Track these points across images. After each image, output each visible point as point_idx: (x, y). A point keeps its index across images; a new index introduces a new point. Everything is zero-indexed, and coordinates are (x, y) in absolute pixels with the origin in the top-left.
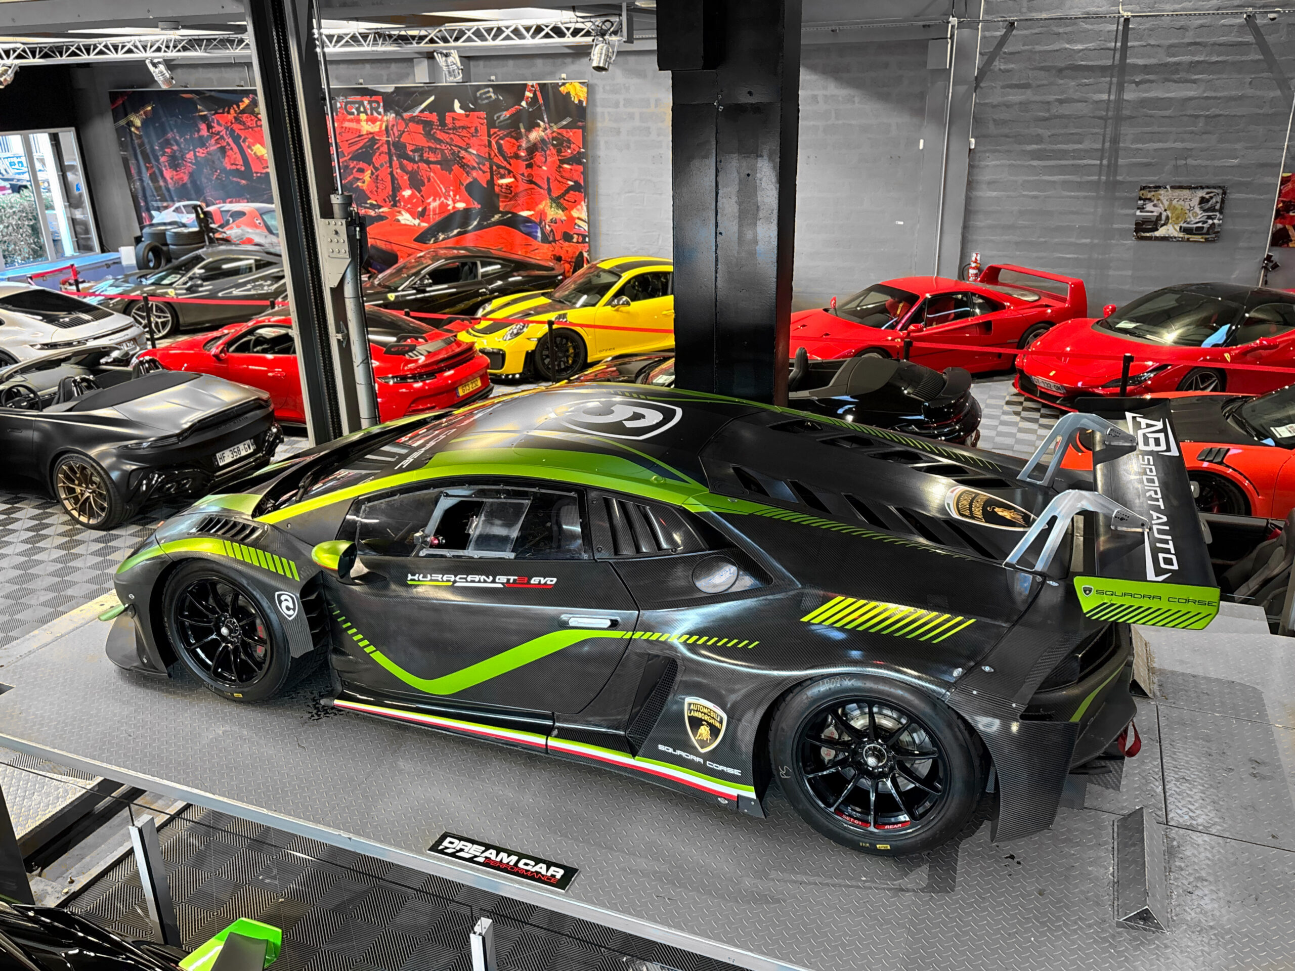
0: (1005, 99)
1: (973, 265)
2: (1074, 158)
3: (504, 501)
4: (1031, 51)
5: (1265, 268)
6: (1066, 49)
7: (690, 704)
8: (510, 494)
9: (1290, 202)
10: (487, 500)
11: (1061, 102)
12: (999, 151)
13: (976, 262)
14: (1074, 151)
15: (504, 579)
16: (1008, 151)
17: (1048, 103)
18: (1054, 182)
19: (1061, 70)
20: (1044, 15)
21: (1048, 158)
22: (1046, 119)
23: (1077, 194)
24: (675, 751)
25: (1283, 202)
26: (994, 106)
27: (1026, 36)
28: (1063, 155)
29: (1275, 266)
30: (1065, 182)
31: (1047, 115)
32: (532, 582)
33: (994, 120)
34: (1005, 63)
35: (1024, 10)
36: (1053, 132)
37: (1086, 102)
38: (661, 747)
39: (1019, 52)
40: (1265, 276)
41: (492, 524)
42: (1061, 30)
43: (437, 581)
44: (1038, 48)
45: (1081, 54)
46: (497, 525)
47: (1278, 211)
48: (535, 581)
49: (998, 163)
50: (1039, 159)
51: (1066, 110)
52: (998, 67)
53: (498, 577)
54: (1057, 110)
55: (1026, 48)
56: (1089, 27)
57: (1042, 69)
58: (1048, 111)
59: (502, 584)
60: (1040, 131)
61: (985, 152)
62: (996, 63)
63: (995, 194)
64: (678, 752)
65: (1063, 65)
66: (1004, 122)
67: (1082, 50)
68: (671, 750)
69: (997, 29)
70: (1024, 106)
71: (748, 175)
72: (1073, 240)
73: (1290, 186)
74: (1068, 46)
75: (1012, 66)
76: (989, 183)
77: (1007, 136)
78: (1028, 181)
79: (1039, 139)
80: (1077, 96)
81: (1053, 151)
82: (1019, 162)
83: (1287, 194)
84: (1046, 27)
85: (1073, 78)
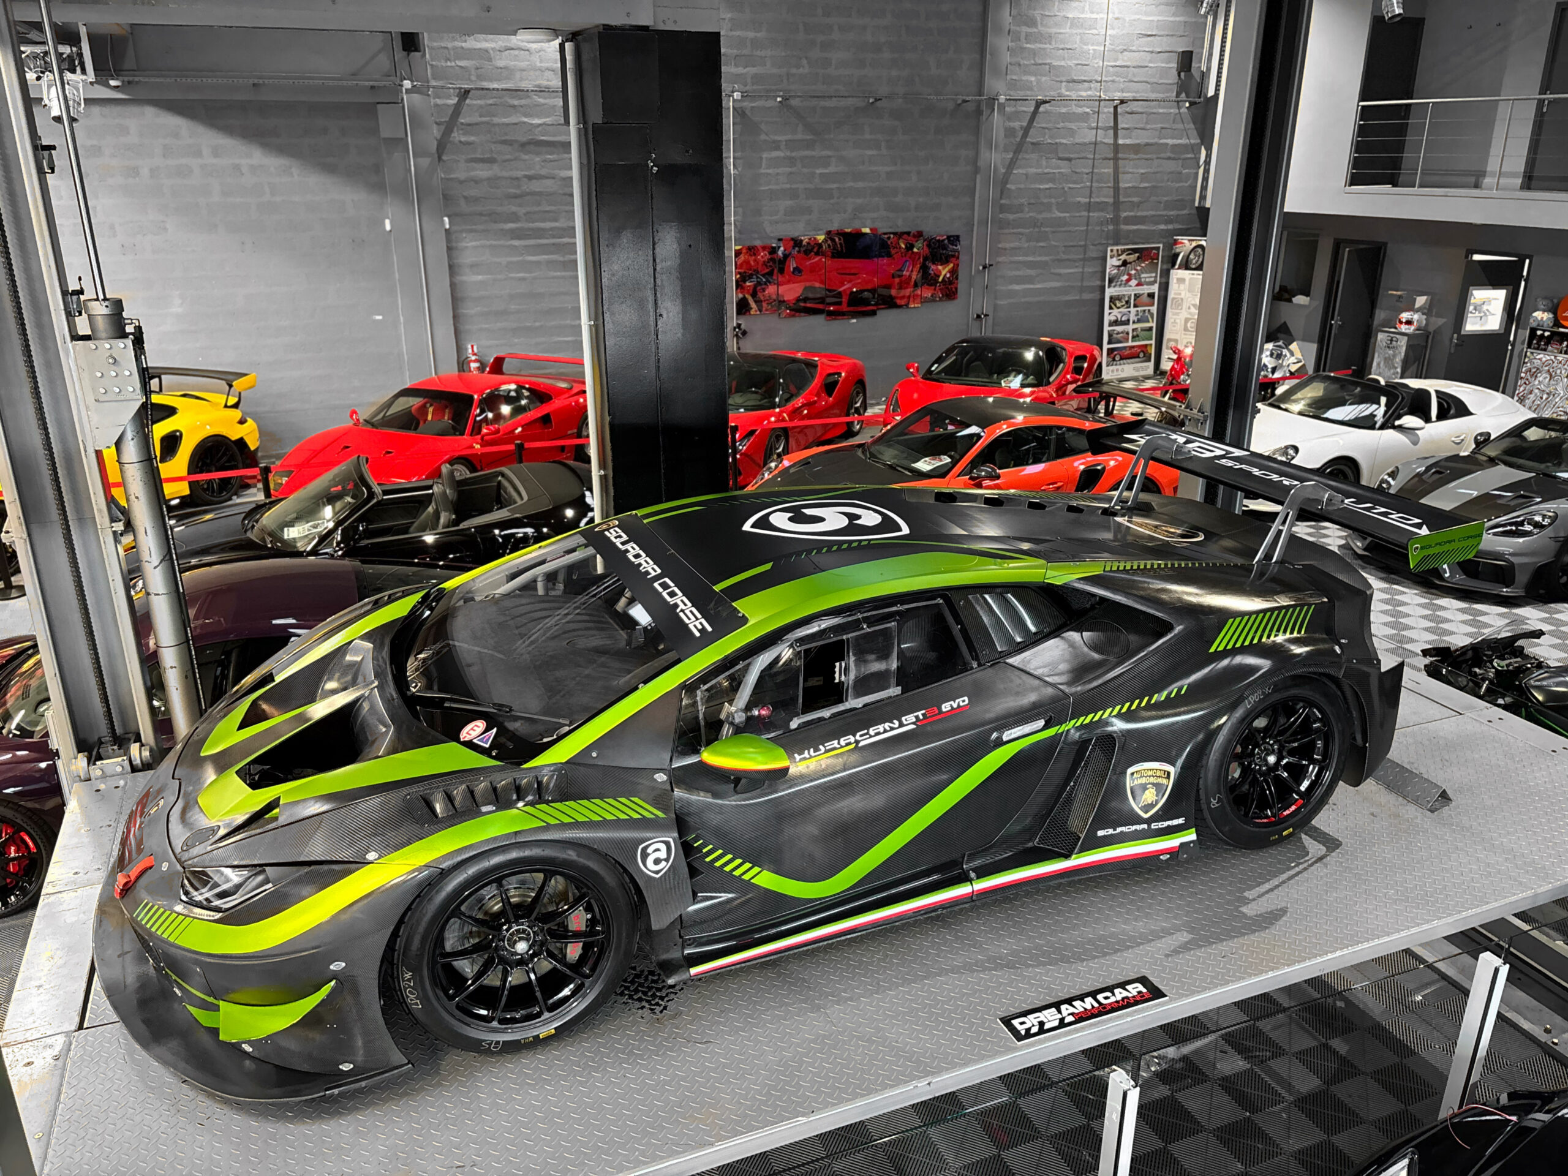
0: (473, 174)
1: (473, 358)
2: (554, 237)
3: (869, 630)
4: (487, 123)
5: (737, 335)
6: (525, 123)
7: (1133, 774)
8: (871, 622)
9: (745, 272)
10: (850, 636)
11: (530, 178)
12: (475, 231)
13: (475, 354)
14: (552, 229)
15: (911, 718)
16: (484, 231)
17: (517, 179)
18: (538, 263)
19: (523, 145)
20: (496, 86)
21: (528, 237)
22: (516, 197)
23: (563, 274)
24: (1115, 830)
25: (740, 273)
26: (461, 182)
27: (481, 106)
28: (540, 233)
29: (744, 333)
30: (549, 263)
31: (518, 192)
32: (944, 710)
33: (465, 198)
34: (464, 134)
35: (473, 78)
36: (529, 209)
37: (554, 178)
38: (1100, 833)
39: (477, 124)
40: (737, 343)
41: (866, 662)
42: (516, 102)
43: (835, 749)
44: (496, 120)
45: (540, 129)
46: (872, 661)
47: (737, 281)
48: (946, 707)
49: (478, 243)
50: (519, 238)
51: (536, 186)
52: (457, 139)
53: (903, 719)
54: (527, 186)
55: (484, 119)
56: (542, 100)
57: (504, 142)
58: (519, 187)
59: (913, 723)
60: (514, 209)
61: (461, 232)
62: (455, 134)
63: (480, 277)
64: (1119, 830)
65: (524, 139)
66: (476, 200)
67: (540, 125)
68: (1111, 831)
69: (449, 97)
70: (493, 181)
71: (690, 246)
72: (568, 322)
73: (742, 258)
74: (526, 120)
75: (472, 139)
76: (472, 266)
77: (481, 214)
78: (511, 262)
79: (514, 217)
80: (543, 172)
81: (532, 229)
82: (502, 242)
83: (742, 264)
84: (500, 98)
85: (538, 154)
